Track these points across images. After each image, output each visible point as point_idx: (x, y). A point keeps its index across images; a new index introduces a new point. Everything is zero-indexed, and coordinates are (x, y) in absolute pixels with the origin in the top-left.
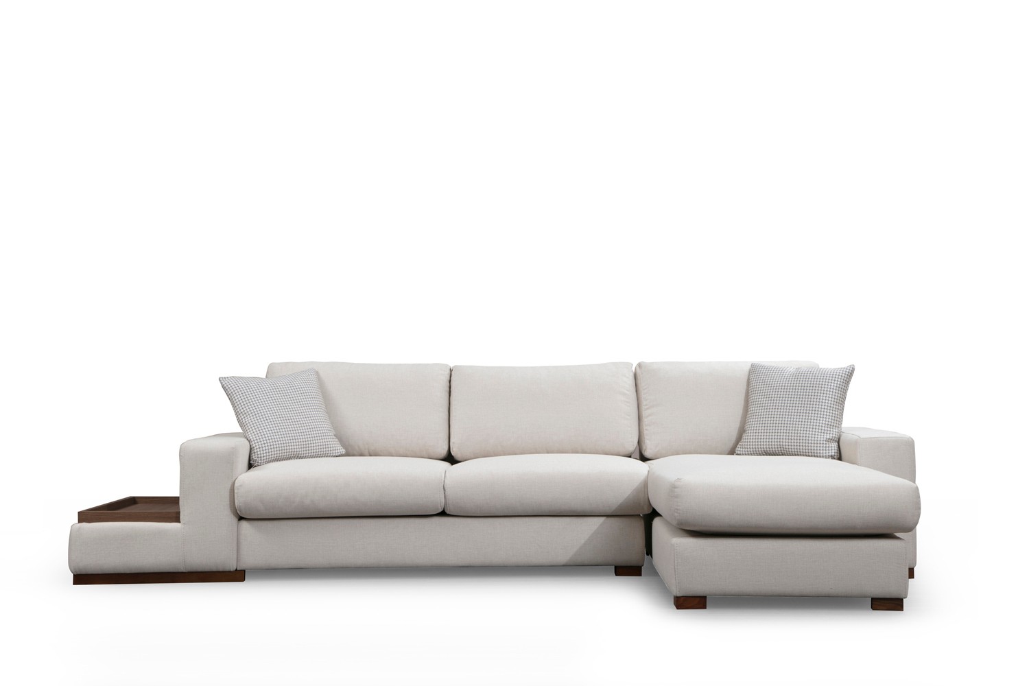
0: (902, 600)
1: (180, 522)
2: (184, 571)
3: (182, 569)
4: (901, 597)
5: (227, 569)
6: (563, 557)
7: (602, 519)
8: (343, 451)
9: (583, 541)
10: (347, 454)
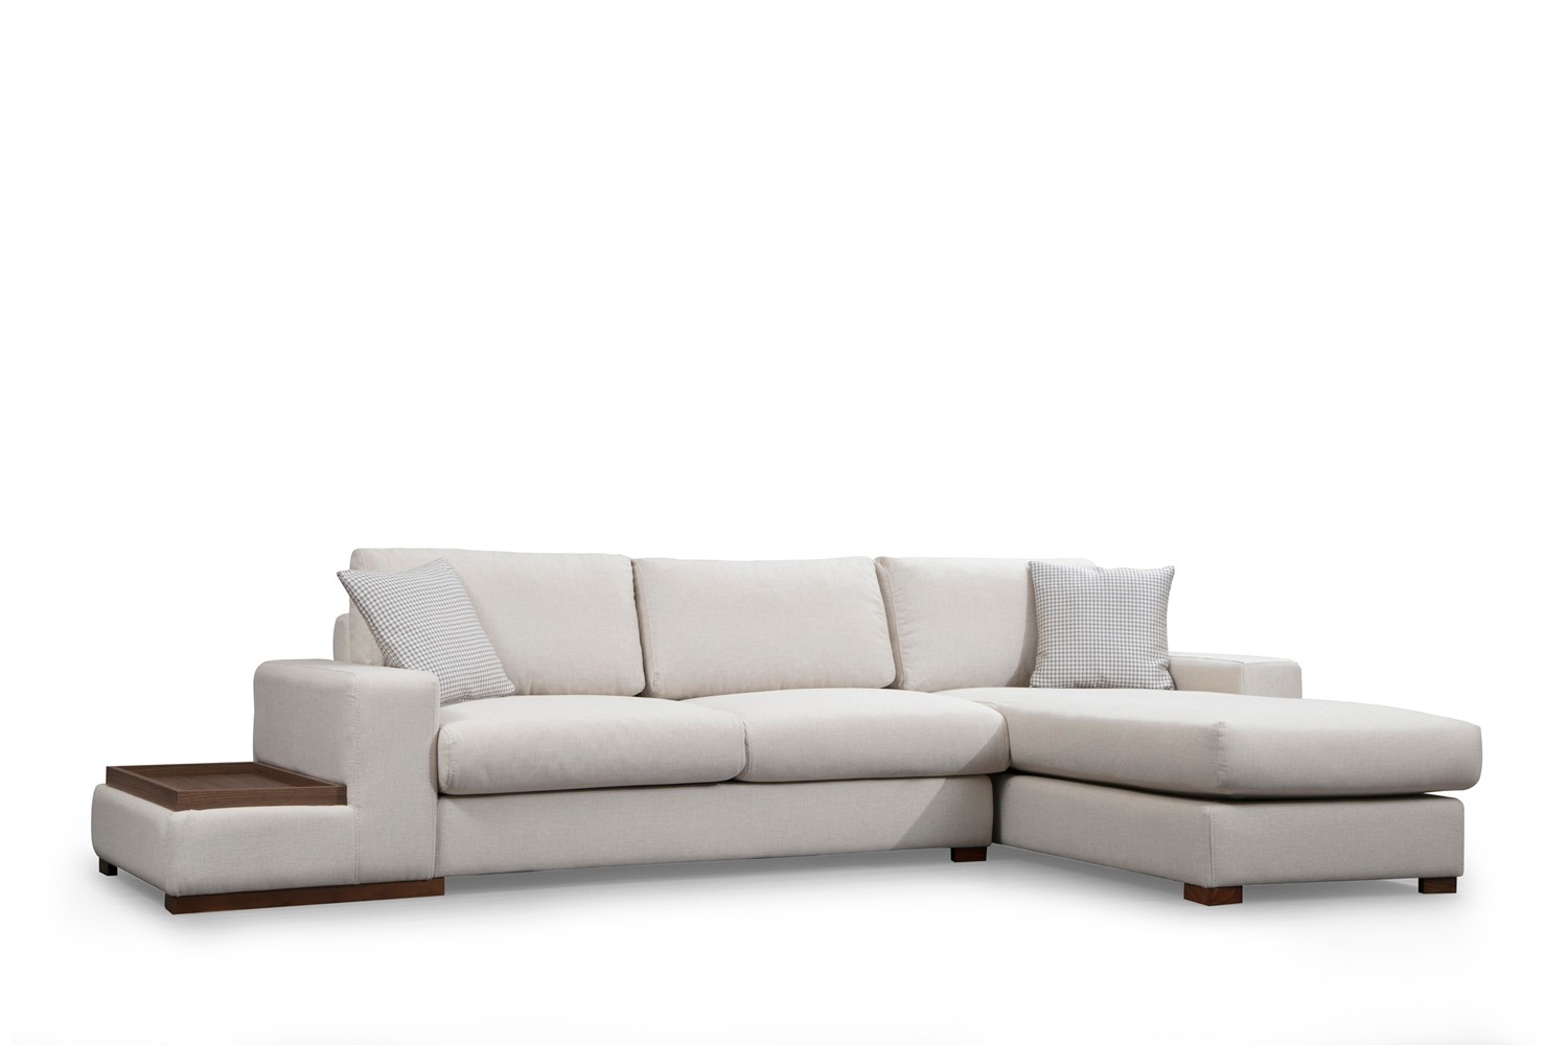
0: (1455, 879)
1: (346, 804)
2: (356, 883)
3: (352, 878)
4: (1454, 875)
5: (423, 877)
6: (892, 836)
7: (942, 781)
8: (512, 688)
9: (918, 814)
10: (519, 693)
